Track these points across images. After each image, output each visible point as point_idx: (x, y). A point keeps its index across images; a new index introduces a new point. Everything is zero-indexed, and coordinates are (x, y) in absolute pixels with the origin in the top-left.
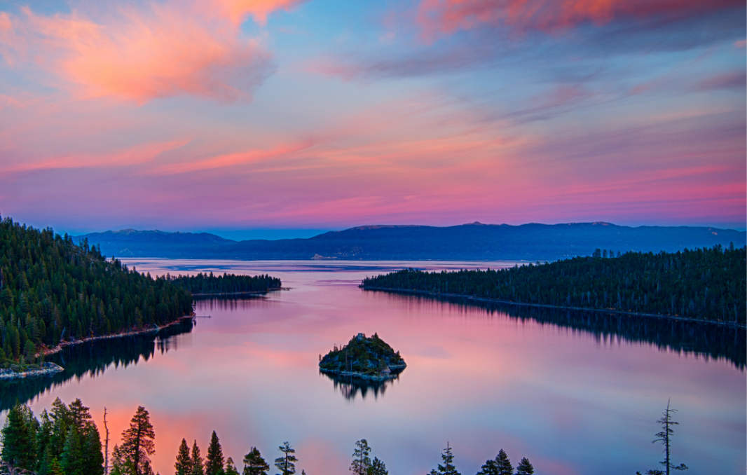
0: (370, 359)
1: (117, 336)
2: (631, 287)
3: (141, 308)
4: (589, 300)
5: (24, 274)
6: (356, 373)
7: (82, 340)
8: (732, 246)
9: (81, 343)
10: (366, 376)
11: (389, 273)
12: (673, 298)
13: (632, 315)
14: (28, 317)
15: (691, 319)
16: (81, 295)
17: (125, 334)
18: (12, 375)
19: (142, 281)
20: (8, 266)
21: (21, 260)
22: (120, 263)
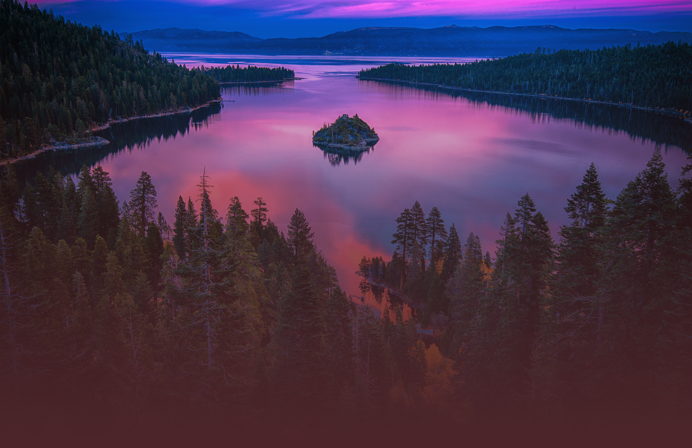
0: (351, 134)
1: (156, 116)
2: (560, 77)
3: (175, 94)
4: (527, 88)
5: (75, 64)
6: (339, 145)
7: (127, 118)
8: (639, 45)
9: (126, 122)
10: (346, 147)
11: (379, 66)
12: (588, 86)
13: (558, 99)
14: (78, 100)
15: (600, 102)
16: (124, 83)
17: (163, 114)
18: (66, 147)
19: (178, 71)
20: (60, 57)
21: (71, 52)
22: (161, 56)
